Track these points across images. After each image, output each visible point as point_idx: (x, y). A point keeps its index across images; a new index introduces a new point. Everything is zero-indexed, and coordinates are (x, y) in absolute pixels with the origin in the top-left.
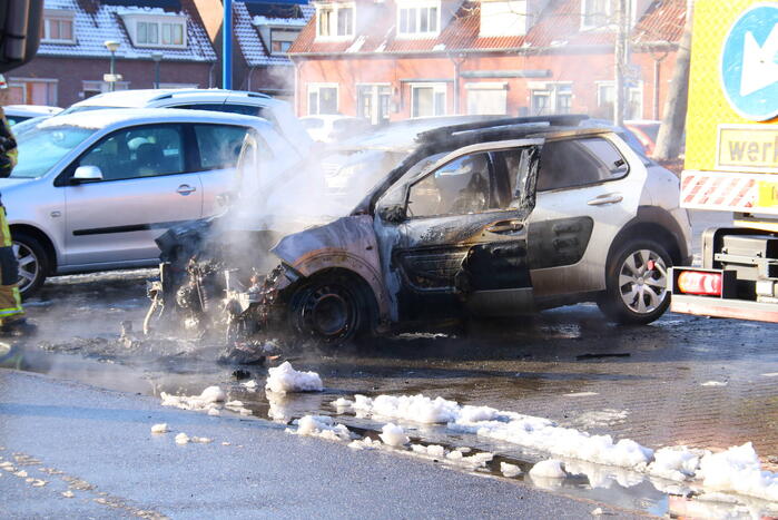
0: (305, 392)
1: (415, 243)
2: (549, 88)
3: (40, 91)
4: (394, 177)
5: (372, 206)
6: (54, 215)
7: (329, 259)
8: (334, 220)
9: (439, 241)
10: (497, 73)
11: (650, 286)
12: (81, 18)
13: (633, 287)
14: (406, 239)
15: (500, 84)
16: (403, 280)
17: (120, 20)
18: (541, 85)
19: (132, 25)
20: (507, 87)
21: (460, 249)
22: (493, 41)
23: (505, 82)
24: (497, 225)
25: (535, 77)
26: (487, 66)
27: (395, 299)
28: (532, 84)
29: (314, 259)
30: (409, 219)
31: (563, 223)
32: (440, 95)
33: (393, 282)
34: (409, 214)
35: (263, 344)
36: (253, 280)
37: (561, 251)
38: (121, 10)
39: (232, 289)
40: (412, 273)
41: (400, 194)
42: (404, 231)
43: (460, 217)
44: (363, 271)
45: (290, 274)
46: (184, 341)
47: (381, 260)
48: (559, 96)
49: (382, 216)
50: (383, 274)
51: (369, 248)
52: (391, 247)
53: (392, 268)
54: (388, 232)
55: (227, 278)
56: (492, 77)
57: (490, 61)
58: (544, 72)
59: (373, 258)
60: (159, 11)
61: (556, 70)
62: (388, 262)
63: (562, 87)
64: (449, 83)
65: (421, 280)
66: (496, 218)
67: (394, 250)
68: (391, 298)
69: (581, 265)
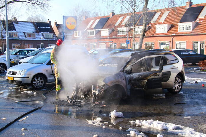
0: (119, 117)
1: (134, 78)
2: (113, 44)
3: (30, 45)
4: (128, 63)
5: (123, 70)
6: (47, 71)
7: (115, 82)
8: (116, 73)
9: (140, 78)
10: (104, 42)
11: (178, 85)
12: (36, 34)
13: (175, 86)
14: (132, 77)
15: (105, 44)
16: (131, 86)
17: (42, 34)
18: (111, 43)
19: (44, 35)
20: (106, 44)
21: (145, 80)
22: (104, 36)
23: (106, 43)
24: (154, 74)
25: (110, 42)
26: (102, 41)
27: (129, 90)
28: (110, 43)
29: (112, 82)
30: (133, 73)
31: (164, 73)
32: (95, 45)
33: (129, 87)
34: (132, 72)
35: (101, 102)
36: (97, 87)
37: (164, 79)
38: (43, 33)
39: (93, 90)
40: (133, 85)
41: (130, 67)
42: (131, 76)
43: (145, 72)
44: (122, 85)
45: (107, 86)
46: (82, 101)
47: (126, 82)
48: (114, 45)
49: (126, 72)
50: (127, 85)
51: (124, 80)
52: (128, 79)
53: (129, 84)
54: (128, 76)
55: (92, 87)
56: (103, 42)
57: (103, 40)
58: (112, 41)
59: (124, 82)
60: (49, 33)
61: (114, 41)
62: (128, 82)
63: (115, 44)
64: (96, 43)
65: (135, 87)
66: (153, 73)
67: (129, 80)
68: (128, 90)
69: (168, 82)
